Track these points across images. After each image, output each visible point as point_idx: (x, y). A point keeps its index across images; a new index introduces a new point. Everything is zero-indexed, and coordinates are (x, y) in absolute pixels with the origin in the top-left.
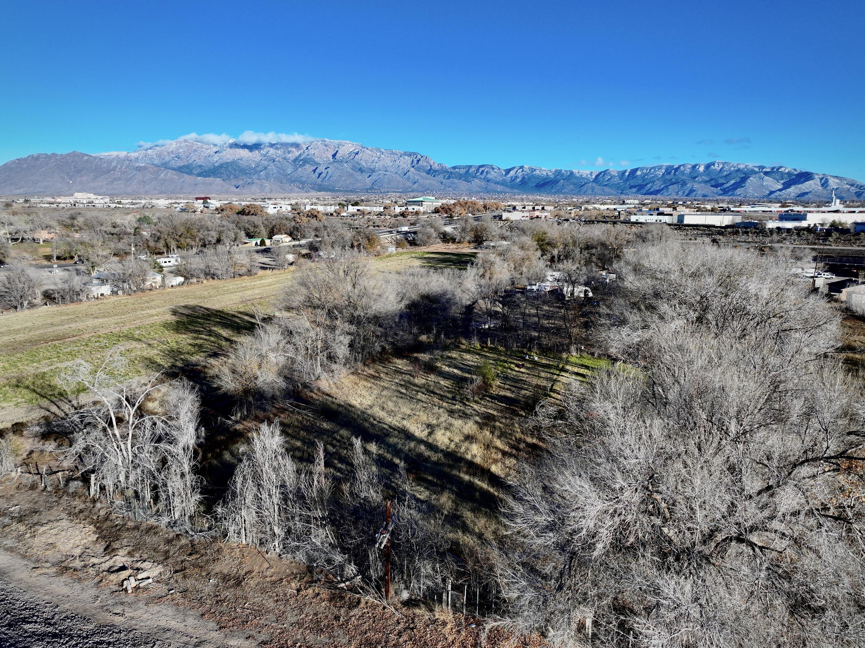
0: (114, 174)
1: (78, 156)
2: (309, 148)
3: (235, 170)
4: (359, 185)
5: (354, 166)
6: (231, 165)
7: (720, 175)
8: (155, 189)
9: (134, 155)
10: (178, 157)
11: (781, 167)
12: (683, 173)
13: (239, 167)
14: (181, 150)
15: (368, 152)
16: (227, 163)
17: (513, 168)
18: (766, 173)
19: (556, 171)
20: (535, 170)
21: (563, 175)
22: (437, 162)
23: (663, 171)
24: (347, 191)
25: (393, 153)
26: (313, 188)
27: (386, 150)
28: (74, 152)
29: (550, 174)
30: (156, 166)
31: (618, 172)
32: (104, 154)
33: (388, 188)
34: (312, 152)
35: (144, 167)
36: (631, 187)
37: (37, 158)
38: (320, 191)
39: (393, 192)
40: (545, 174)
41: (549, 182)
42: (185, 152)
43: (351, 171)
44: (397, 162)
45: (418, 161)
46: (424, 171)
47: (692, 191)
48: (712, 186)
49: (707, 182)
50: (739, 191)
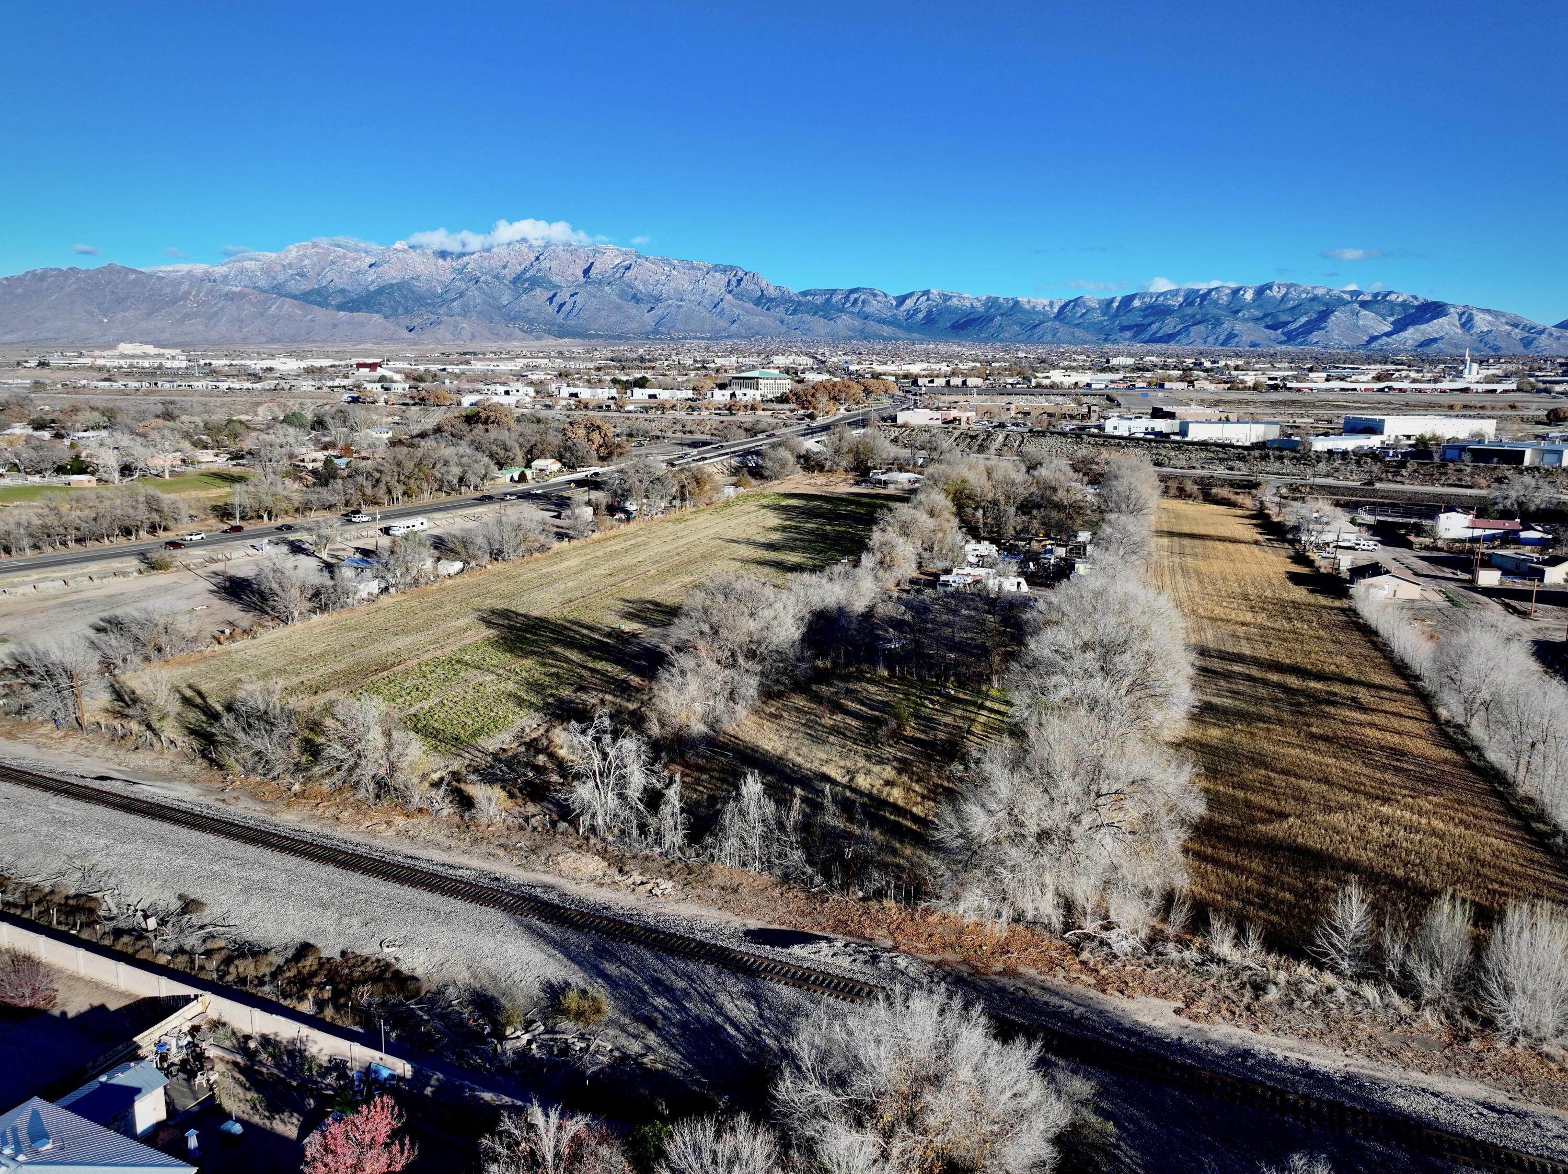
0: (184, 305)
1: (119, 272)
2: (541, 258)
3: (406, 298)
4: (633, 325)
5: (623, 290)
6: (399, 289)
7: (1282, 307)
8: (260, 333)
9: (220, 270)
10: (302, 275)
11: (1390, 293)
12: (1215, 303)
13: (413, 292)
14: (307, 262)
15: (648, 264)
16: (391, 285)
17: (912, 294)
18: (1364, 304)
19: (988, 299)
20: (951, 298)
21: (1000, 308)
22: (774, 283)
23: (1181, 299)
24: (612, 337)
25: (693, 268)
26: (549, 332)
27: (680, 261)
28: (110, 265)
29: (977, 304)
30: (263, 291)
31: (1100, 302)
32: (163, 269)
33: (685, 331)
34: (545, 265)
35: (240, 292)
36: (1123, 329)
37: (41, 277)
38: (561, 337)
39: (695, 338)
40: (968, 305)
41: (975, 320)
42: (314, 265)
43: (618, 300)
44: (701, 284)
45: (739, 281)
46: (750, 299)
47: (1231, 336)
48: (1267, 327)
49: (1258, 319)
50: (1314, 337)
